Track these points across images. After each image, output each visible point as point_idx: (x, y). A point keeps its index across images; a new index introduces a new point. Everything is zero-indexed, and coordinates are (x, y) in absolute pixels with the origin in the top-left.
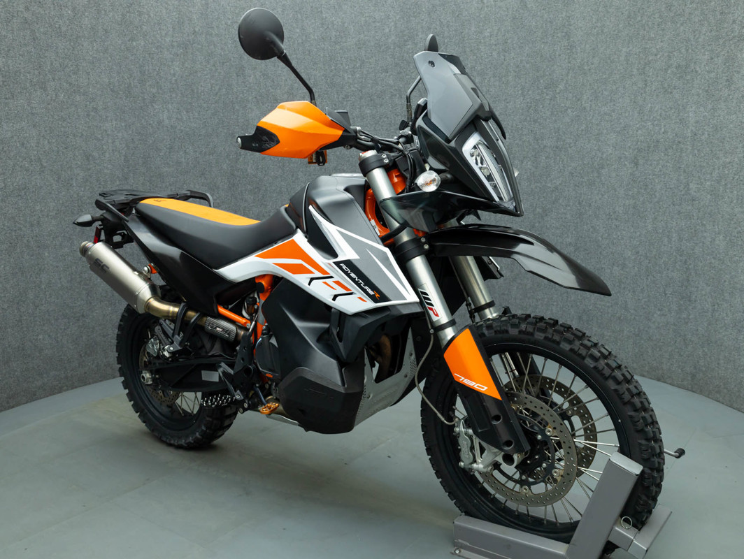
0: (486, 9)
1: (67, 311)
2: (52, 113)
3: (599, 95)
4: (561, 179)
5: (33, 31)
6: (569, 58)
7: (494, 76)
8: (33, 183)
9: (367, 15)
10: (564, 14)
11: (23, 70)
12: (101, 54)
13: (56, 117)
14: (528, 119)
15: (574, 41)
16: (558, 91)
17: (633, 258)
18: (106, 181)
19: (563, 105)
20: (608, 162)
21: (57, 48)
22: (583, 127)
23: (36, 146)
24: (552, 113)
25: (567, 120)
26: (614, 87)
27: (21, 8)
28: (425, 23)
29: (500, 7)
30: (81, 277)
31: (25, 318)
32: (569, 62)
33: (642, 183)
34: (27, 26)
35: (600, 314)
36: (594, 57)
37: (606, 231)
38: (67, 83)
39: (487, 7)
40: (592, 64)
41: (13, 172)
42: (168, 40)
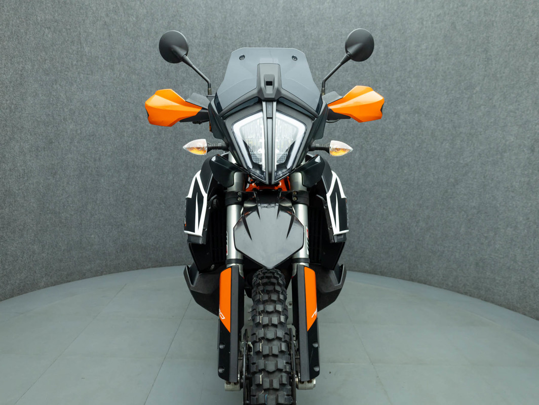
0: (424, 29)
1: (112, 220)
2: (116, 86)
3: (507, 96)
4: (471, 158)
5: (109, 31)
6: (486, 68)
7: (426, 78)
8: (99, 132)
9: (336, 30)
10: (485, 34)
11: (100, 56)
12: (152, 48)
13: (118, 89)
14: (450, 111)
15: (490, 55)
16: (475, 92)
17: (524, 222)
18: (146, 135)
19: (477, 103)
20: (510, 148)
21: (124, 43)
22: (493, 120)
23: (104, 108)
24: (468, 109)
25: (480, 114)
26: (520, 91)
27: (103, 15)
28: (378, 37)
29: (435, 28)
30: (123, 198)
31: (84, 222)
32: (486, 71)
33: (536, 166)
34: (106, 27)
35: (493, 263)
36: (505, 68)
37: (503, 200)
38: (128, 66)
39: (426, 27)
40: (504, 73)
41: (87, 124)
42: (197, 41)
